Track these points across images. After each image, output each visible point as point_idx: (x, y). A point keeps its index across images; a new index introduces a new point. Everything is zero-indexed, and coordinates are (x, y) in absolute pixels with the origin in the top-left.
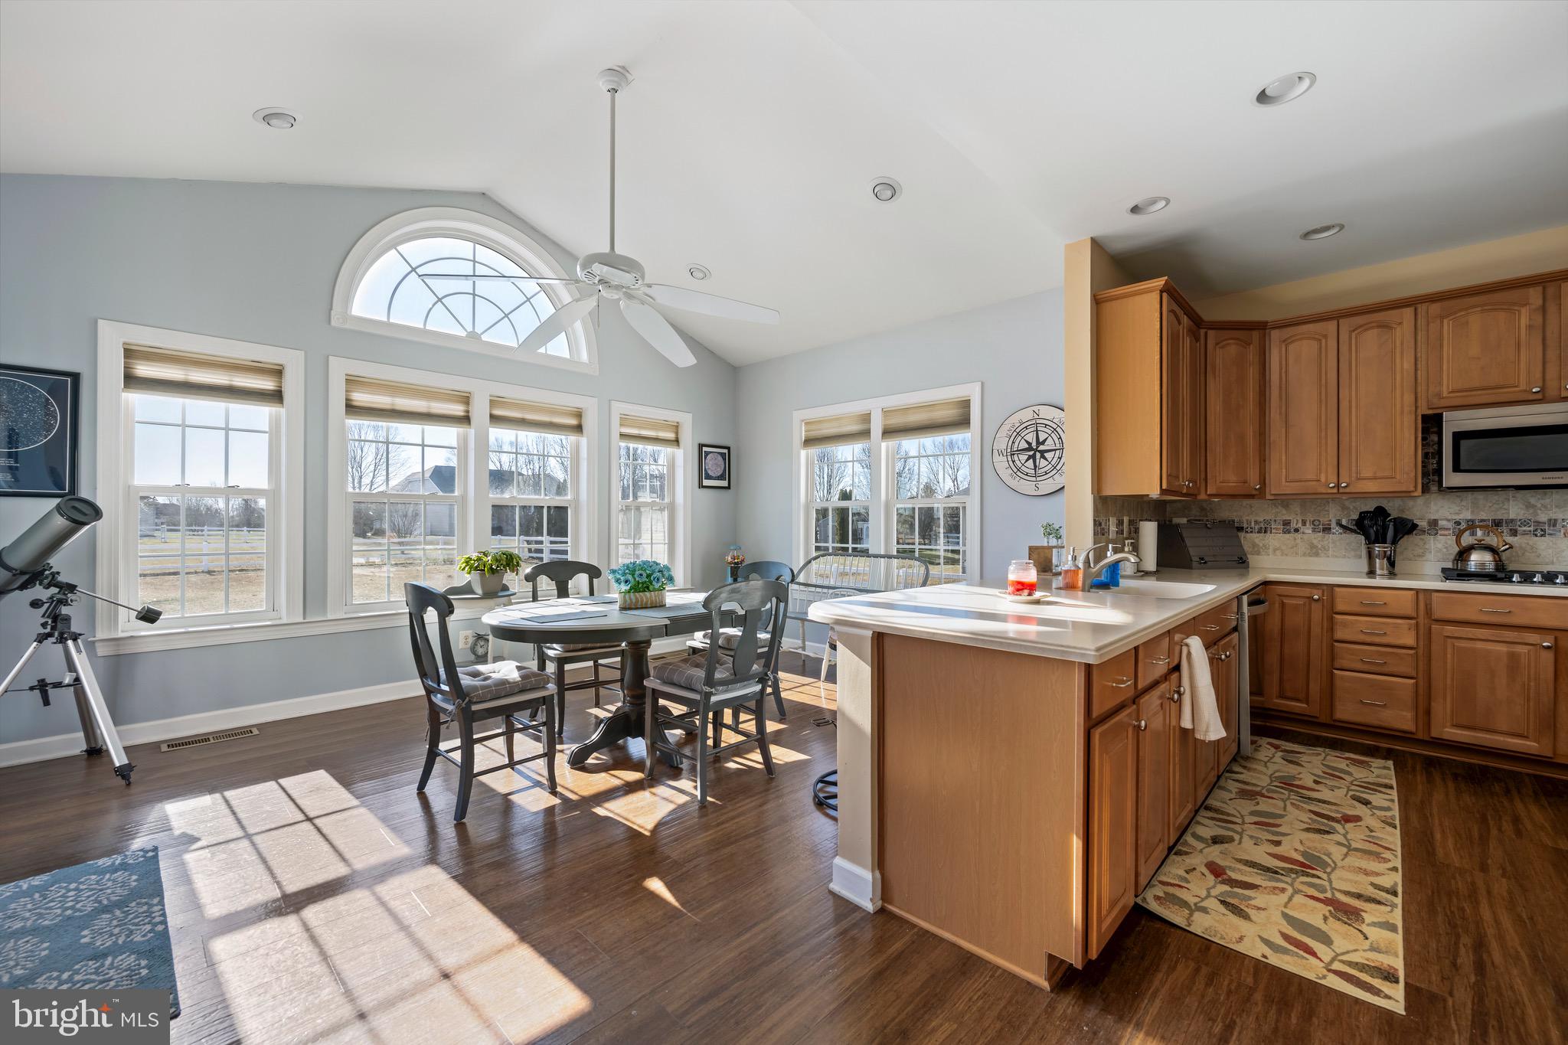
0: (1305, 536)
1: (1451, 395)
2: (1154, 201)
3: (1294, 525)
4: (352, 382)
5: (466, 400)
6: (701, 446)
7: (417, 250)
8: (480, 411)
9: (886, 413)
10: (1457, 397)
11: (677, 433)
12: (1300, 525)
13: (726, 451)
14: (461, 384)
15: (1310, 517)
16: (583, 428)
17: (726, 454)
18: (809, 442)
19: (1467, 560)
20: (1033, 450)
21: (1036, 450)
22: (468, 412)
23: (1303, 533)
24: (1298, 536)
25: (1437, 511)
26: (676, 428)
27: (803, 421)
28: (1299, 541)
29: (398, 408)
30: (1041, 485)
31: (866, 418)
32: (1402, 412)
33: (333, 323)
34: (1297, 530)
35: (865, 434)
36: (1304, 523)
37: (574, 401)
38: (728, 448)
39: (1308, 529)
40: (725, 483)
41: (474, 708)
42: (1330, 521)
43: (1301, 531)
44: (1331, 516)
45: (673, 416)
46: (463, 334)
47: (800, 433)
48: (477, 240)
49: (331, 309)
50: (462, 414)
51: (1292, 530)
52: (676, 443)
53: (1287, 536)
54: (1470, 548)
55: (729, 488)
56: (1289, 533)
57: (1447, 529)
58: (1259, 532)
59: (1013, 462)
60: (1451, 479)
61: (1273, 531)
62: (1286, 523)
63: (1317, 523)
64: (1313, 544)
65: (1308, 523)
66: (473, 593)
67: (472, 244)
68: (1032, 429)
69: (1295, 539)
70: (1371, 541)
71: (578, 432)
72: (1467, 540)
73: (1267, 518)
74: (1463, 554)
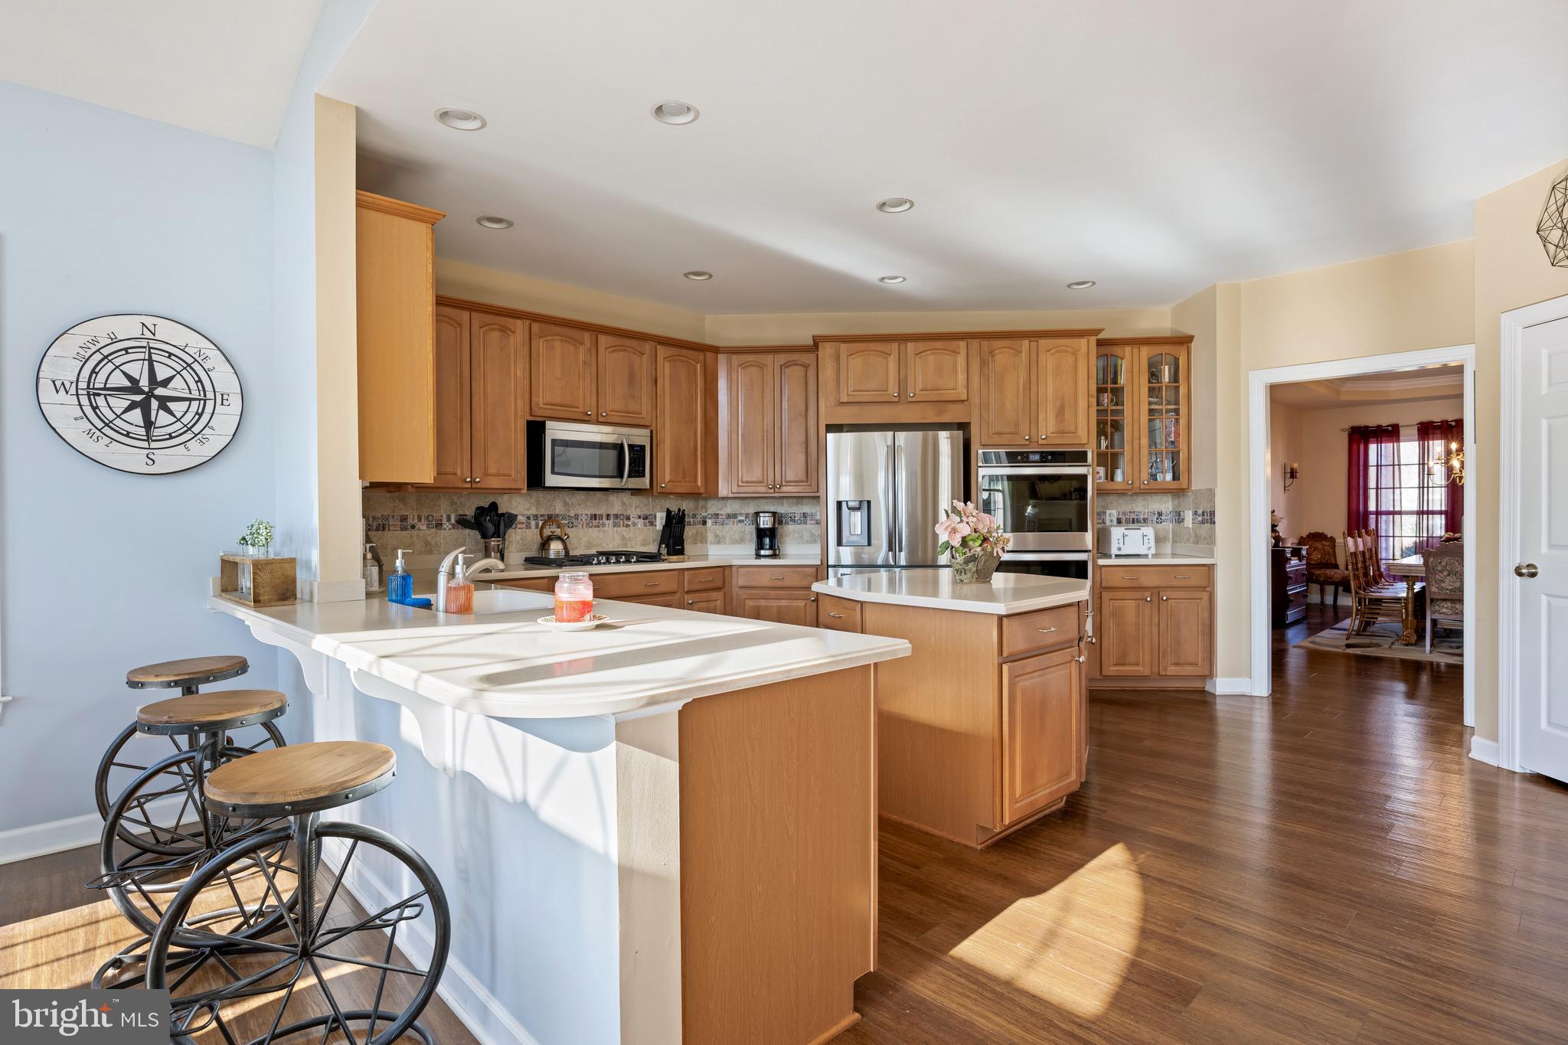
0: (420, 533)
1: (545, 406)
2: (467, 117)
3: (410, 521)
10: (549, 409)
12: (416, 521)
15: (425, 513)
19: (548, 549)
20: (141, 392)
21: (150, 395)
23: (419, 530)
24: (413, 532)
25: (517, 507)
28: (415, 539)
30: (158, 456)
32: (516, 415)
34: (413, 527)
36: (420, 520)
39: (423, 525)
42: (442, 516)
43: (417, 527)
44: (442, 511)
51: (409, 527)
54: (549, 539)
56: (406, 529)
57: (523, 523)
58: (377, 530)
59: (95, 408)
60: (551, 480)
61: (391, 528)
62: (404, 519)
63: (430, 518)
64: (427, 541)
65: (423, 518)
68: (141, 356)
69: (412, 536)
70: (485, 535)
72: (547, 532)
73: (386, 513)
74: (545, 544)
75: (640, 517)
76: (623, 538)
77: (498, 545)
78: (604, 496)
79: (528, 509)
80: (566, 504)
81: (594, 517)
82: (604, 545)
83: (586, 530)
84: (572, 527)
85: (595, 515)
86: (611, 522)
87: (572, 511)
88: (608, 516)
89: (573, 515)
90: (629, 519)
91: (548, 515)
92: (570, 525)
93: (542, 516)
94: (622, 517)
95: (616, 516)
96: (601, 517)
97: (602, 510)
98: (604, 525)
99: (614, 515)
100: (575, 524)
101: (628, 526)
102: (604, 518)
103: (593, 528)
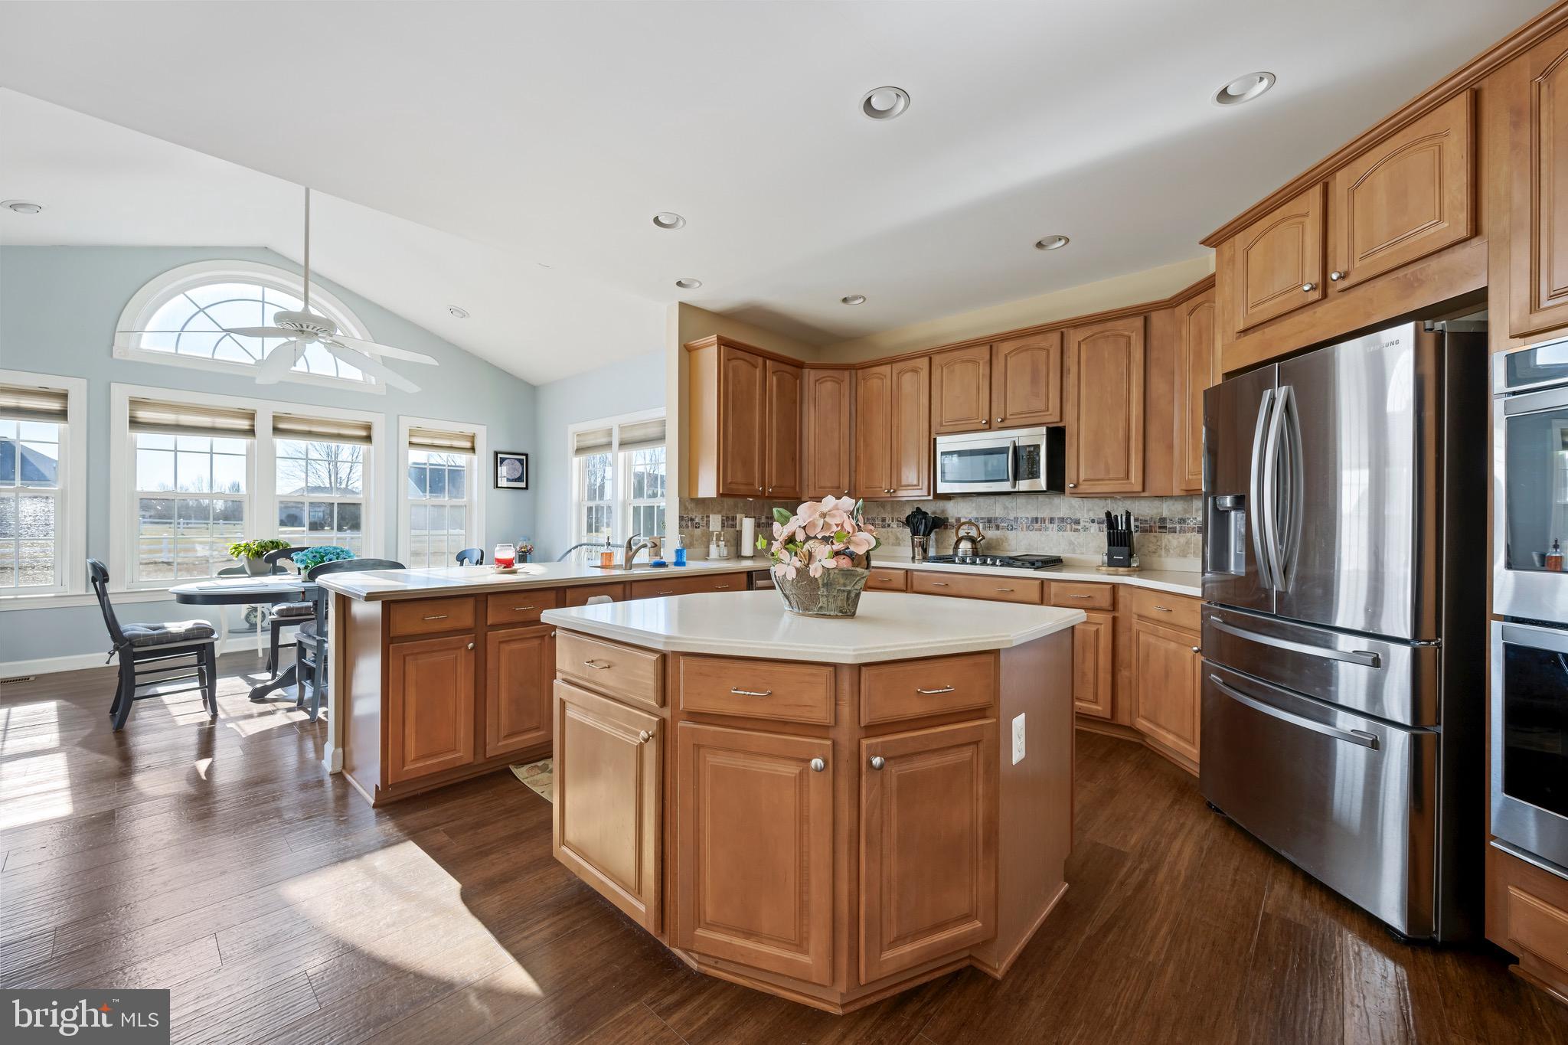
0: (893, 530)
4: (134, 403)
5: (251, 416)
6: (496, 454)
7: (203, 294)
8: (264, 425)
9: (622, 428)
11: (473, 442)
13: (524, 457)
14: (248, 404)
16: (372, 438)
17: (524, 460)
18: (580, 450)
22: (253, 426)
26: (472, 438)
27: (574, 433)
29: (182, 423)
31: (609, 433)
33: (114, 356)
35: (609, 445)
37: (363, 417)
38: (526, 455)
40: (523, 485)
41: (135, 650)
45: (469, 429)
46: (252, 362)
47: (572, 444)
48: (265, 284)
49: (113, 345)
50: (247, 427)
52: (471, 451)
53: (884, 530)
55: (527, 488)
61: (877, 526)
63: (899, 519)
64: (897, 536)
66: (246, 573)
67: (261, 288)
69: (888, 533)
70: (915, 532)
71: (367, 442)
75: (1093, 521)
76: (1071, 543)
77: (920, 542)
78: (1047, 500)
79: (970, 513)
80: (1005, 508)
81: (1036, 520)
82: (1046, 549)
83: (1026, 533)
84: (1012, 530)
85: (1037, 519)
86: (1055, 526)
87: (1011, 515)
88: (1052, 520)
89: (1012, 518)
90: (1079, 523)
91: (988, 518)
92: (1010, 528)
93: (982, 518)
94: (1069, 521)
95: (1062, 520)
96: (1043, 520)
97: (1045, 513)
98: (1046, 529)
99: (1058, 518)
100: (1014, 527)
101: (1076, 530)
102: (1047, 522)
103: (1033, 532)
